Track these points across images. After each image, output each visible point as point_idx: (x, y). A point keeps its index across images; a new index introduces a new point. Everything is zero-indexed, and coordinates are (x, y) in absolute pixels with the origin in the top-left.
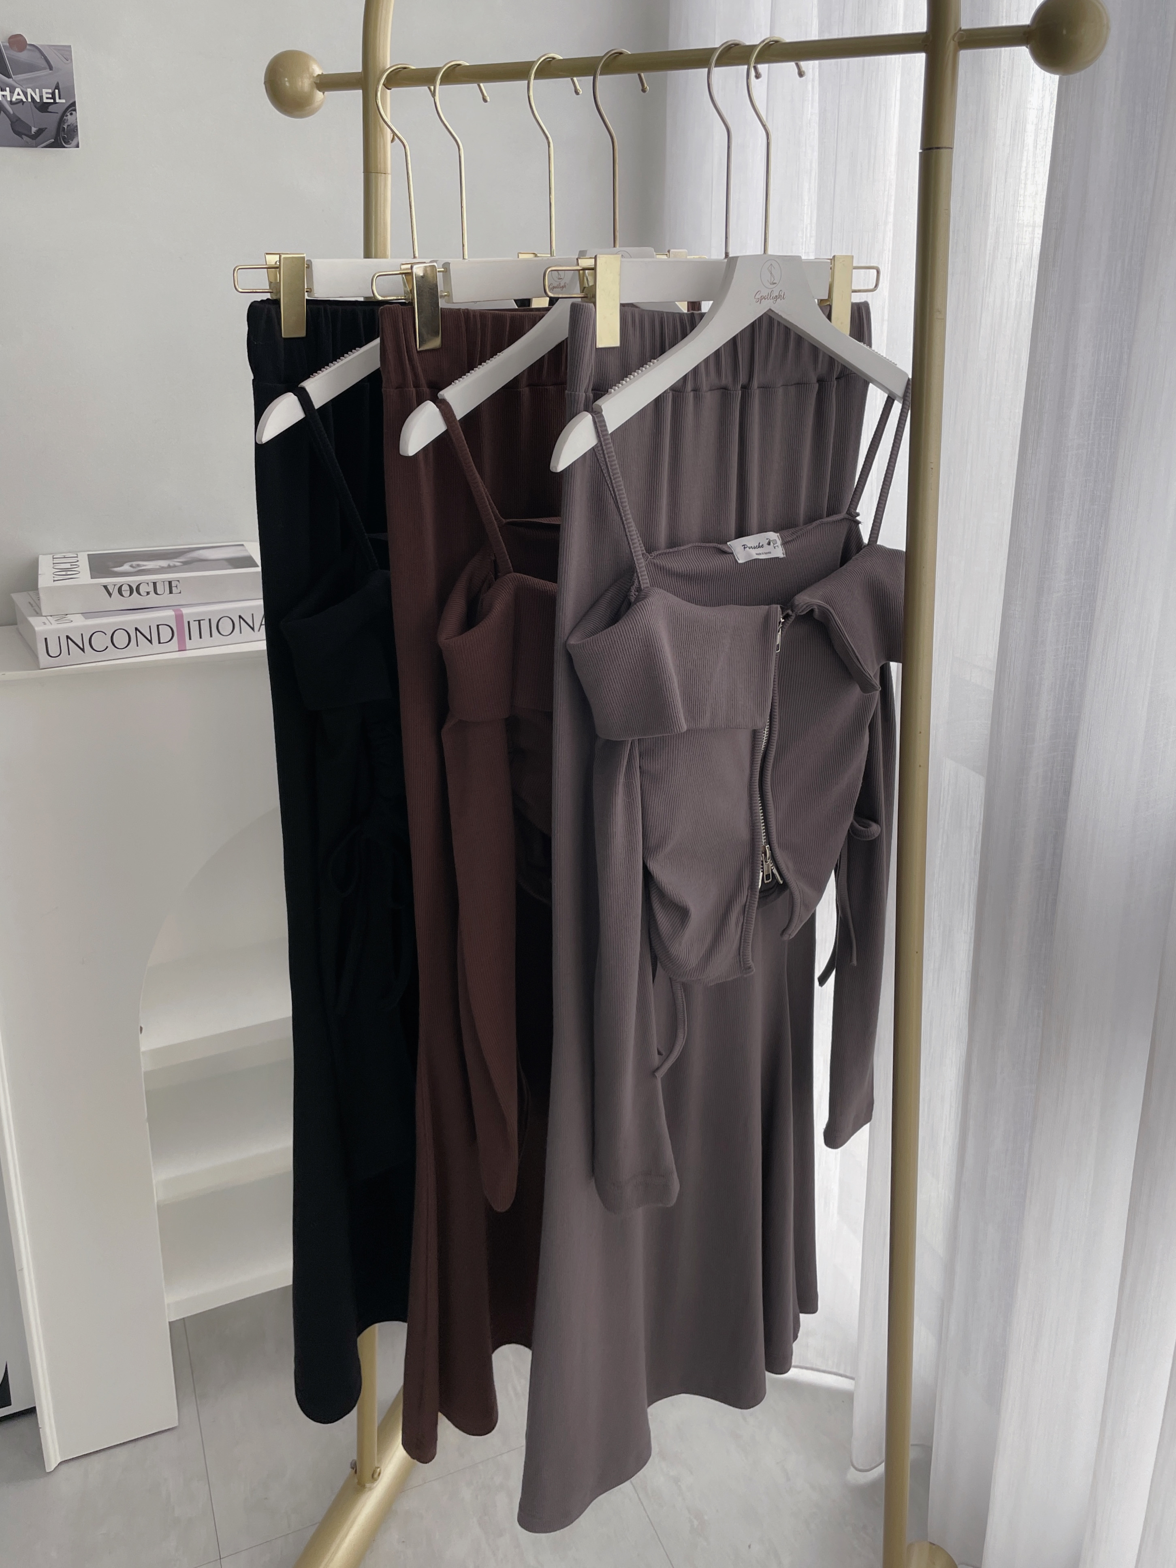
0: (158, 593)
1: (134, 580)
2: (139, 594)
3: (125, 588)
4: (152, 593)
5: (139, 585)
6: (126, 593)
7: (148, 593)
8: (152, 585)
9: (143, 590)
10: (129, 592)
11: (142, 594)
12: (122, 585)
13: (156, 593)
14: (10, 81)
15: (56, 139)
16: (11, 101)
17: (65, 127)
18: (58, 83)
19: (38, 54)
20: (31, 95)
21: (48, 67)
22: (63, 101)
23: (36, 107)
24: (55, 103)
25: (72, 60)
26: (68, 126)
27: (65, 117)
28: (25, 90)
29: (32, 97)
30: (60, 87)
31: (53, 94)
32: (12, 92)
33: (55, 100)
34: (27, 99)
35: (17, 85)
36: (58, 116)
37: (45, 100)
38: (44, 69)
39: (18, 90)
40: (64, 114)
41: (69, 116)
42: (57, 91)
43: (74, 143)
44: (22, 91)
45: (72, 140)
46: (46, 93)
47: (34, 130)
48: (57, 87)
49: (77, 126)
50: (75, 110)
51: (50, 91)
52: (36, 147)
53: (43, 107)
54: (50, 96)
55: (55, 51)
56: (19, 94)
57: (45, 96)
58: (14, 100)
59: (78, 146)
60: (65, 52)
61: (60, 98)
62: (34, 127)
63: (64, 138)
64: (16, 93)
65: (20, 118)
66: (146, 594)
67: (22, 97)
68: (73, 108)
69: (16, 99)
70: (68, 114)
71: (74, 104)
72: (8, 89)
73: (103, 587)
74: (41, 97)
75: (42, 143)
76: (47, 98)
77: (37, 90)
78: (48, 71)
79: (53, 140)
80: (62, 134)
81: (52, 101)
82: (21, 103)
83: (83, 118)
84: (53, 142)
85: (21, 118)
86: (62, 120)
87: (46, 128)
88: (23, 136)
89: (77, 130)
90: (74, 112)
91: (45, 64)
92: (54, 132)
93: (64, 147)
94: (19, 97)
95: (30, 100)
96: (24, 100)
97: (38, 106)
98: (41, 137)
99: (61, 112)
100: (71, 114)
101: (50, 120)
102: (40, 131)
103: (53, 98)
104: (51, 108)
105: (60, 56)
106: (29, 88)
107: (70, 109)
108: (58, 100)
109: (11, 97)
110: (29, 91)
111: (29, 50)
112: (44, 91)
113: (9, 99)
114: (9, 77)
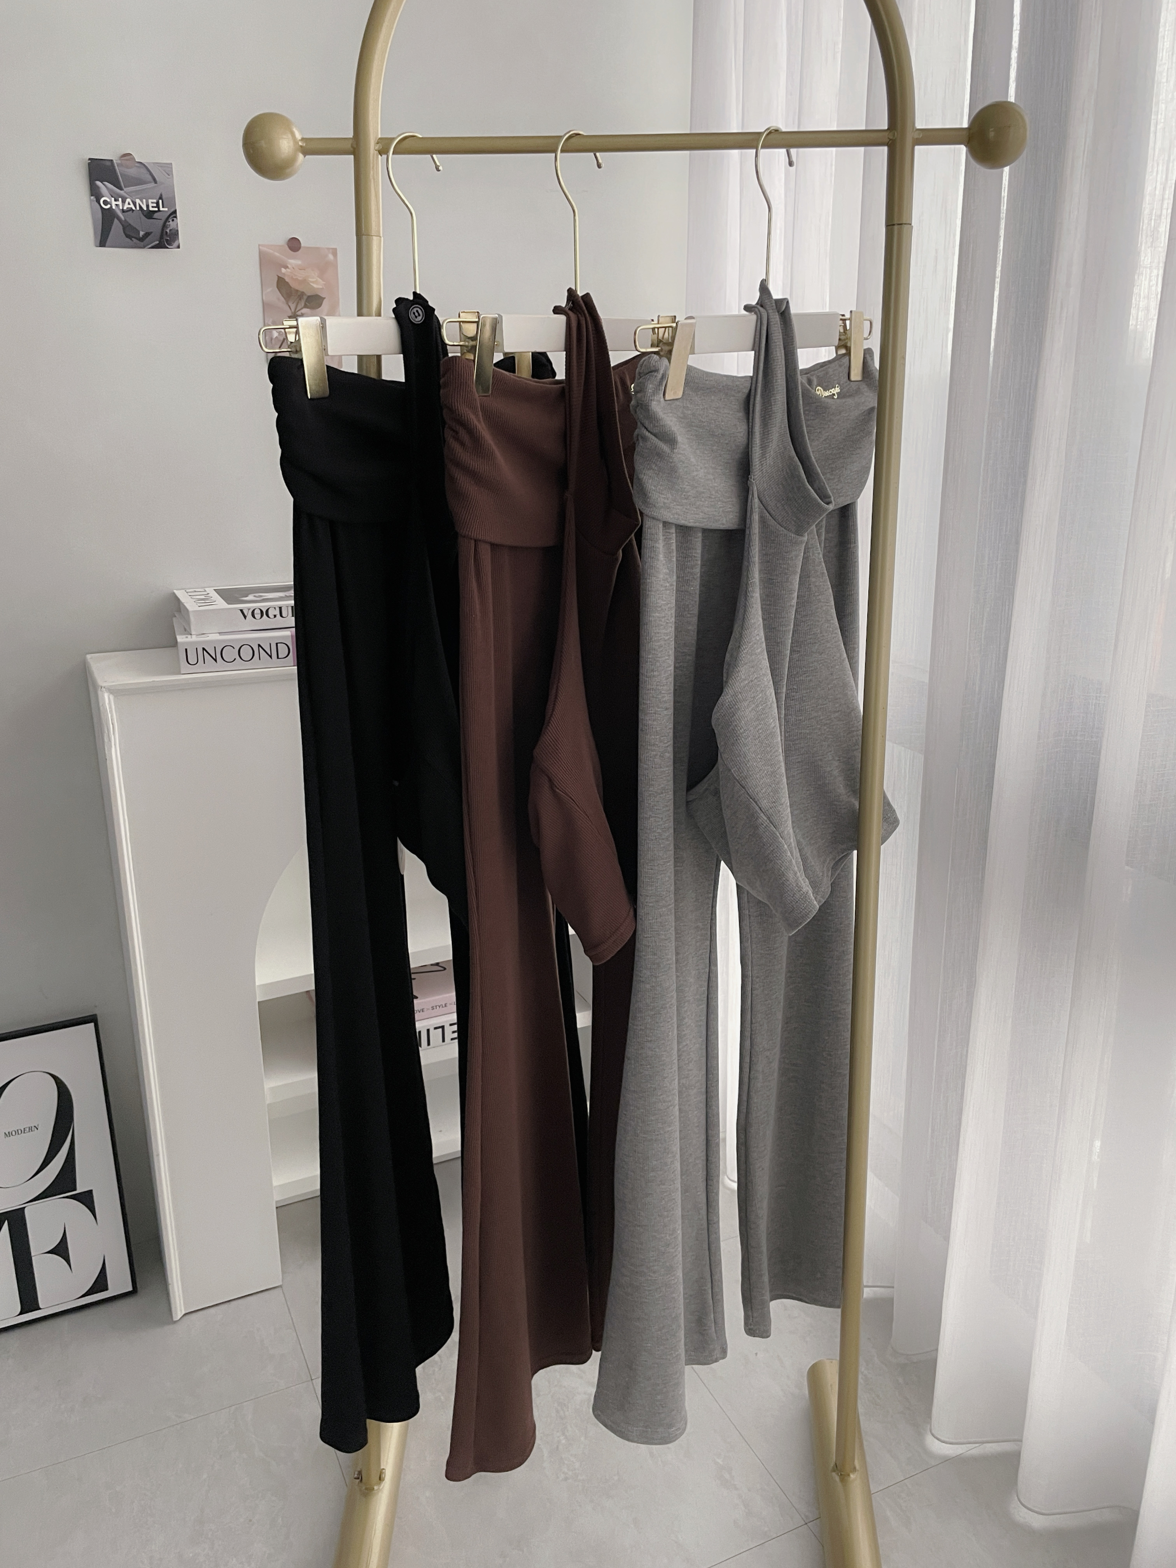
0: (284, 615)
1: (264, 606)
2: (267, 615)
3: (257, 612)
4: (278, 616)
5: (268, 609)
6: (258, 616)
7: (275, 616)
8: (278, 609)
9: (271, 614)
10: (260, 616)
11: (270, 616)
12: (254, 610)
13: (281, 616)
14: (122, 192)
15: (160, 241)
16: (123, 209)
17: (168, 231)
18: (161, 195)
19: (145, 171)
20: (139, 205)
21: (152, 180)
22: (166, 209)
23: (143, 214)
24: (159, 211)
25: (173, 174)
26: (170, 230)
27: (168, 223)
28: (134, 200)
29: (140, 207)
30: (164, 197)
31: (158, 203)
32: (124, 202)
33: (159, 208)
34: (136, 208)
35: (127, 196)
36: (161, 223)
37: (151, 209)
38: (150, 182)
39: (128, 200)
40: (167, 220)
41: (171, 222)
42: (160, 201)
43: (176, 244)
44: (132, 202)
45: (174, 242)
46: (152, 203)
47: (142, 233)
48: (161, 198)
49: (178, 231)
50: (176, 217)
51: (155, 201)
52: (144, 247)
53: (149, 214)
54: (155, 205)
55: (160, 168)
56: (129, 204)
57: (151, 205)
58: (125, 208)
59: (179, 247)
60: (167, 168)
61: (163, 207)
62: (143, 231)
63: (167, 240)
64: (127, 203)
65: (130, 224)
66: (273, 617)
67: (132, 206)
68: (174, 215)
69: (127, 208)
70: (171, 220)
71: (175, 212)
72: (120, 199)
73: (240, 611)
74: (148, 206)
75: (148, 245)
76: (153, 207)
77: (144, 200)
78: (153, 184)
79: (158, 242)
80: (166, 237)
81: (156, 209)
82: (131, 212)
83: (182, 223)
84: (158, 244)
85: (132, 224)
86: (164, 226)
87: (152, 232)
88: (133, 239)
89: (178, 233)
90: (175, 219)
91: (149, 178)
92: (158, 237)
93: (168, 248)
94: (129, 206)
95: (138, 208)
96: (134, 208)
97: (145, 214)
98: (147, 239)
99: (164, 219)
100: (173, 220)
101: (155, 226)
102: (147, 235)
103: (158, 206)
104: (156, 216)
105: (164, 172)
106: (137, 198)
107: (172, 216)
108: (161, 209)
109: (123, 207)
110: (138, 201)
111: (138, 167)
112: (150, 201)
113: (121, 208)
114: (121, 189)
